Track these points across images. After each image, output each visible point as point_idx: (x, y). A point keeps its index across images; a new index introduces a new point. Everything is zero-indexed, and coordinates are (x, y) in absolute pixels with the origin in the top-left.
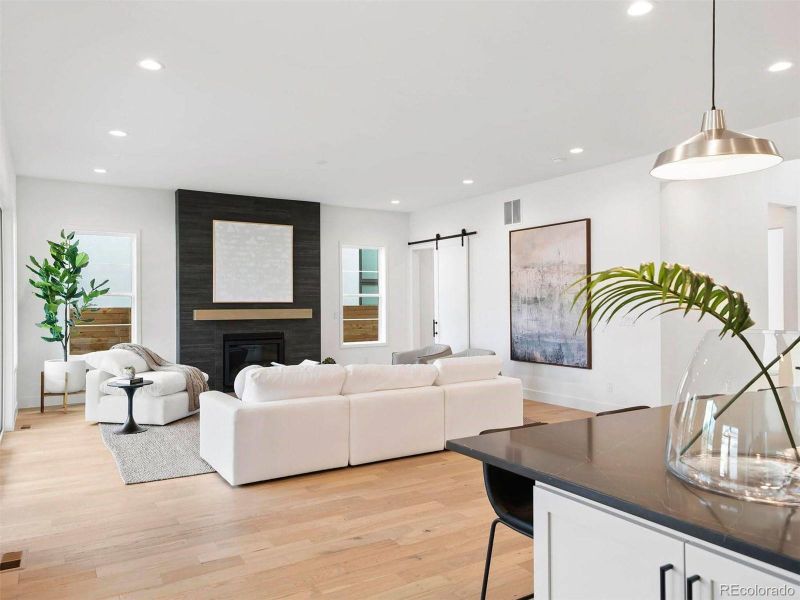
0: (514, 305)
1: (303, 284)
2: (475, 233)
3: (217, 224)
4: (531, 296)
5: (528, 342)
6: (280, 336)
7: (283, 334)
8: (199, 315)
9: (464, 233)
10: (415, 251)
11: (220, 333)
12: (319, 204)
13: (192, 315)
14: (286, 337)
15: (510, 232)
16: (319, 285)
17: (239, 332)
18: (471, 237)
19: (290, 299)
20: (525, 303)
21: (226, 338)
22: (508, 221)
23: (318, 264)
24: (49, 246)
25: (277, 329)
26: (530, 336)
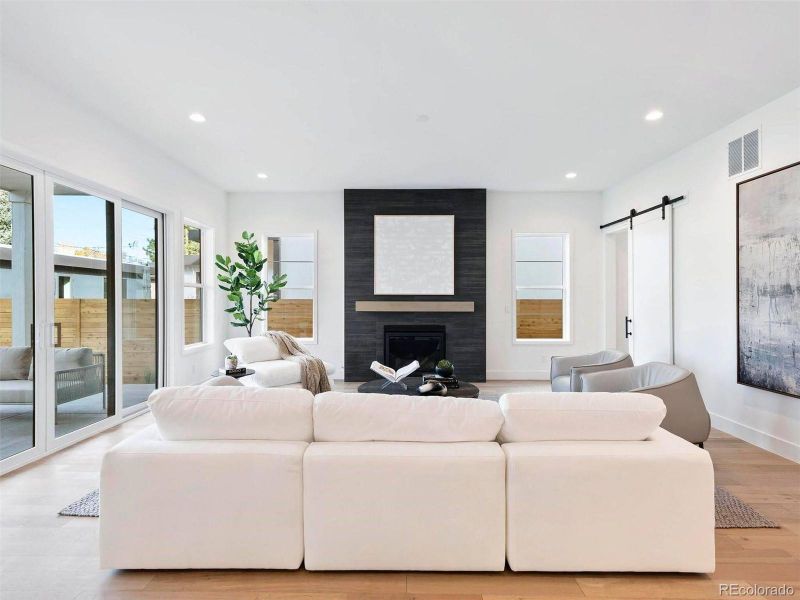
0: (745, 299)
1: (468, 276)
2: (681, 198)
3: (378, 219)
4: (778, 281)
5: (769, 358)
6: (441, 329)
7: (444, 327)
8: (362, 306)
9: (666, 201)
10: (610, 235)
11: (380, 325)
12: (485, 190)
13: (354, 306)
14: (447, 331)
15: (738, 185)
16: (484, 276)
17: (399, 323)
18: (675, 205)
19: (451, 291)
20: (764, 293)
21: (387, 329)
22: (734, 169)
23: (483, 255)
24: (236, 247)
25: (438, 322)
26: (775, 349)
